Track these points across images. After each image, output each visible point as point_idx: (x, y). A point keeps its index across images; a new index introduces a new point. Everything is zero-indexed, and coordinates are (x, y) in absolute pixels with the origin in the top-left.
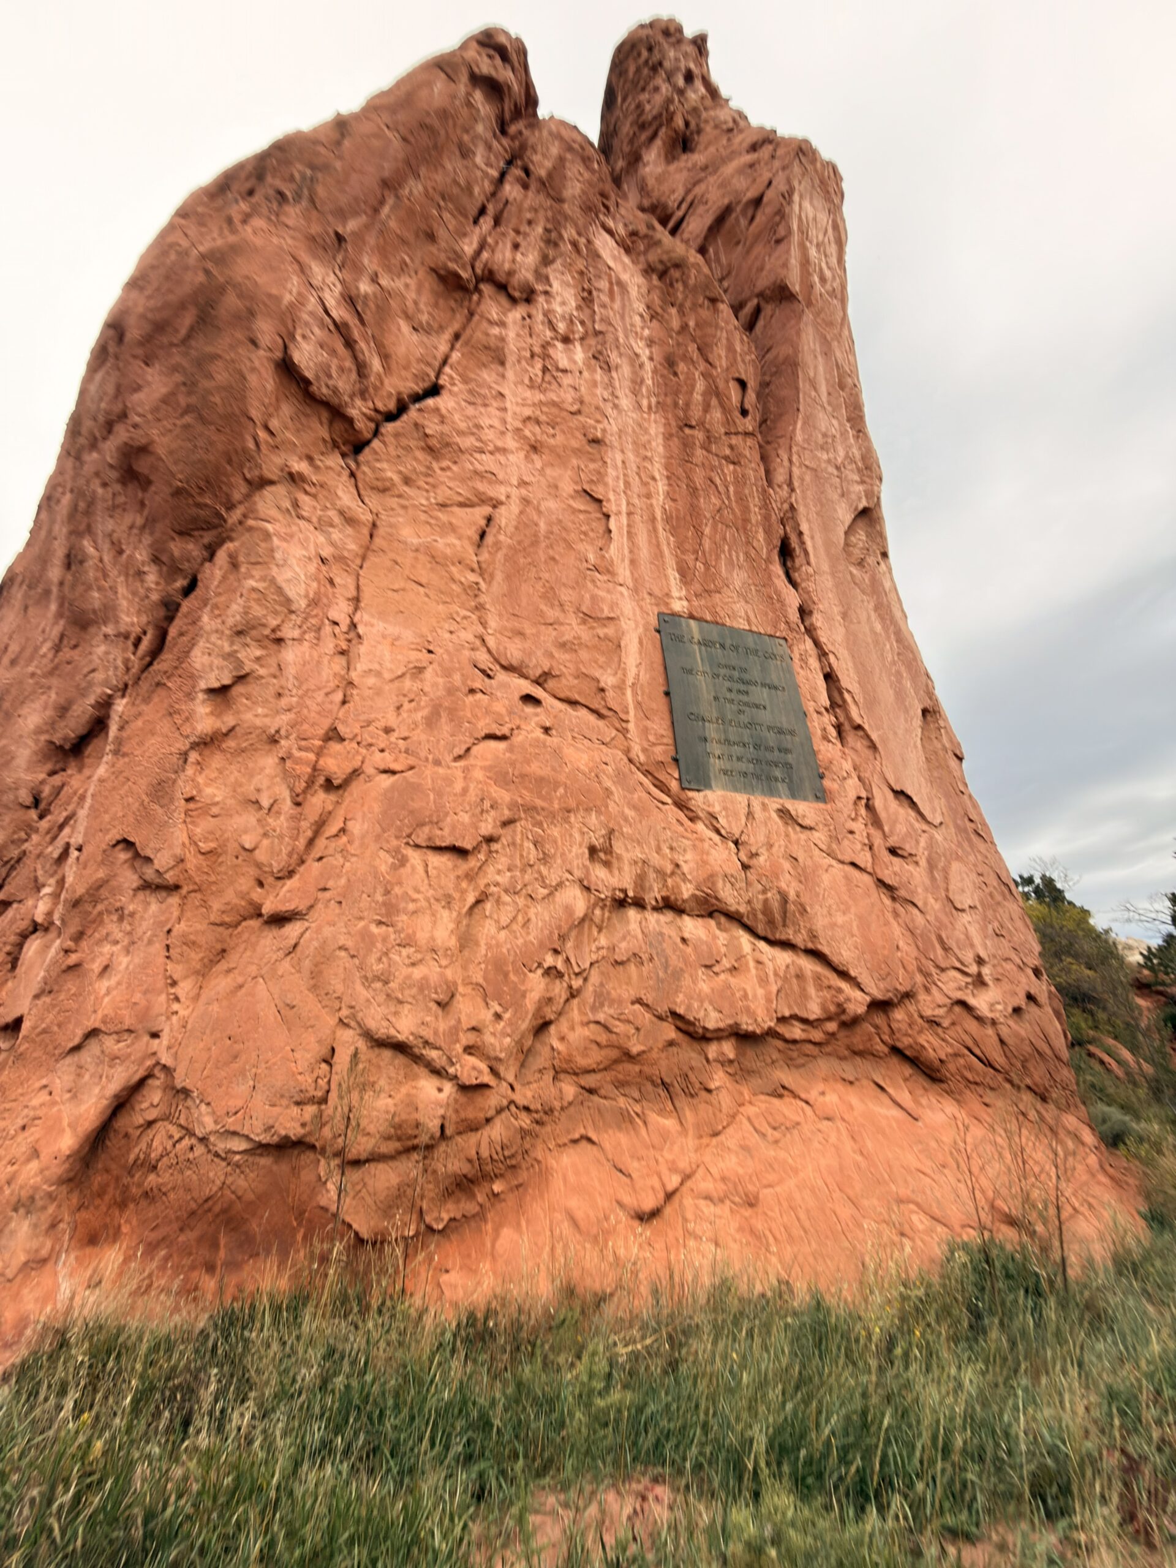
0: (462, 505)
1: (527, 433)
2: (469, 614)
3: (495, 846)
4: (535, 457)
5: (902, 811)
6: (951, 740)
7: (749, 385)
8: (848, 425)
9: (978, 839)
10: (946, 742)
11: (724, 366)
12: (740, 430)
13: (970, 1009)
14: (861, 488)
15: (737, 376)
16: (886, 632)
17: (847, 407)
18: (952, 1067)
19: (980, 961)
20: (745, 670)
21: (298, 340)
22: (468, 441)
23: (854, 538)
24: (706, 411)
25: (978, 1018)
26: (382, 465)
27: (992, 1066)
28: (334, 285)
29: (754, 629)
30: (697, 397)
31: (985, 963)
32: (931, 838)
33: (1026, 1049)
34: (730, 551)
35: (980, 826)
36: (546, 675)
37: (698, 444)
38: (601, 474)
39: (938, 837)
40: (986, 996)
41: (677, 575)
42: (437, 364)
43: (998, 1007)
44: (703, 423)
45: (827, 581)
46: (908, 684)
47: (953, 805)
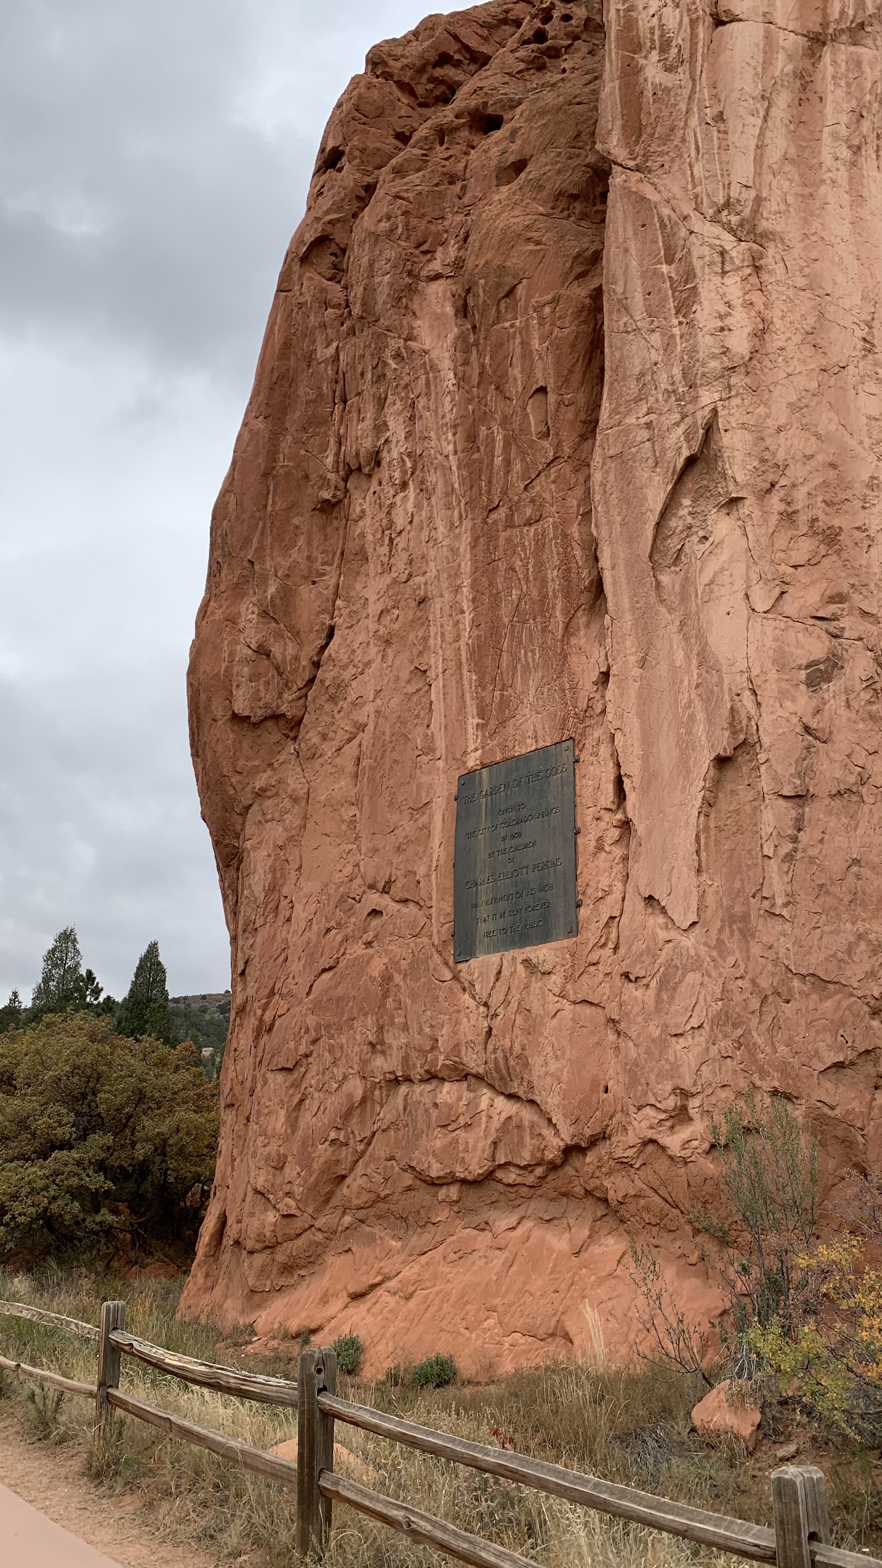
0: (348, 742)
1: (382, 630)
2: (351, 846)
3: (311, 1059)
4: (388, 652)
5: (651, 921)
6: (775, 778)
7: (549, 389)
8: (675, 322)
9: (772, 922)
10: (765, 784)
11: (520, 388)
12: (541, 467)
13: (664, 1148)
14: (680, 430)
15: (535, 387)
16: (688, 657)
17: (674, 291)
18: (632, 1208)
19: (685, 1094)
20: (522, 805)
21: (234, 692)
22: (351, 670)
23: (673, 523)
24: (508, 472)
25: (671, 1157)
26: (310, 735)
27: (677, 1207)
28: (253, 613)
29: (541, 744)
30: (498, 461)
31: (693, 1095)
32: (675, 948)
33: (708, 1188)
34: (526, 654)
35: (779, 901)
36: (389, 883)
37: (500, 528)
38: (425, 639)
39: (688, 942)
40: (684, 1133)
41: (477, 720)
42: (330, 604)
43: (695, 1143)
44: (506, 493)
45: (627, 621)
46: (700, 729)
47: (737, 885)
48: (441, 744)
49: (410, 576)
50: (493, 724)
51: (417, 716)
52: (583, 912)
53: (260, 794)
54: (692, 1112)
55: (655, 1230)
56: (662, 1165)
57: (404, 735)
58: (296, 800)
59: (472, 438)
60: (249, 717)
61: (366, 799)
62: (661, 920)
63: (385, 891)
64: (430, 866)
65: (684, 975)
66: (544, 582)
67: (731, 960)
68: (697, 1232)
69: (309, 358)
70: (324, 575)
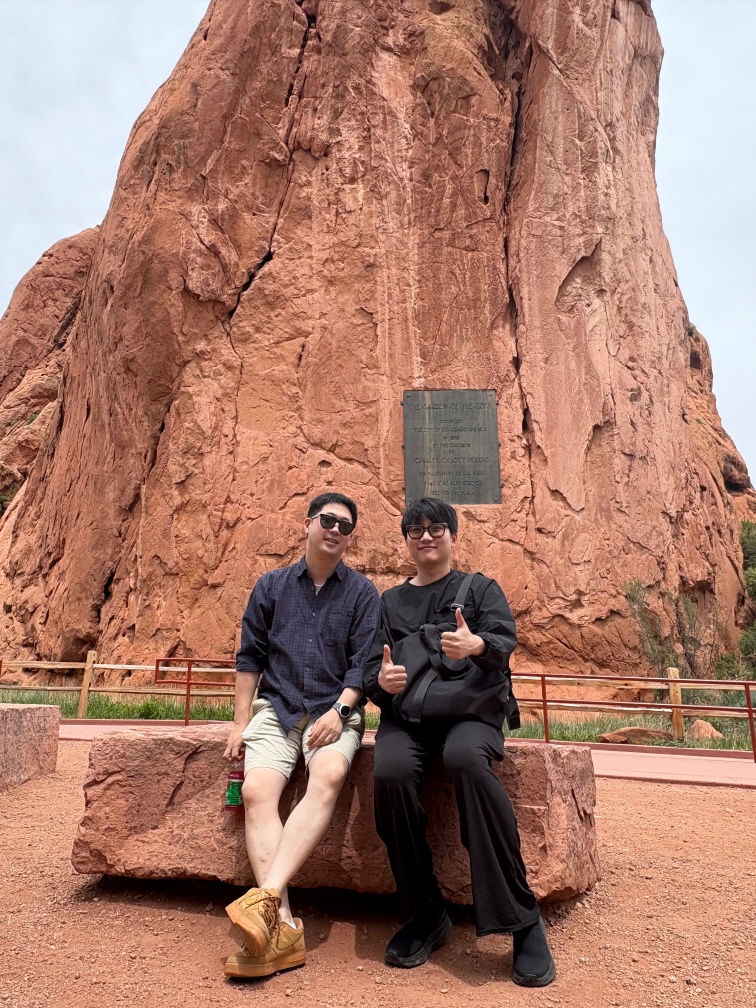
0: (288, 339)
1: (326, 272)
2: (292, 414)
3: (296, 551)
4: (331, 289)
5: (555, 503)
6: (622, 443)
7: (491, 173)
8: (582, 177)
9: (620, 514)
10: (616, 445)
11: (470, 163)
12: (480, 219)
13: (566, 619)
14: (581, 240)
15: (481, 168)
16: (579, 367)
17: (583, 158)
18: (545, 648)
19: (580, 593)
20: (459, 421)
21: (190, 273)
22: (290, 291)
23: (569, 288)
24: (453, 211)
25: (570, 624)
26: (243, 323)
27: (572, 648)
28: (204, 217)
29: (472, 387)
30: (446, 201)
31: (585, 594)
32: (571, 519)
33: (596, 640)
34: (461, 329)
35: (625, 505)
36: (335, 445)
37: (444, 243)
38: (372, 292)
39: (578, 518)
40: (579, 612)
41: (420, 359)
42: (269, 235)
43: (586, 618)
44: (450, 223)
45: (537, 334)
46: (586, 408)
47: (603, 493)
48: (385, 366)
49: (359, 245)
50: (433, 365)
51: (362, 341)
52: (505, 491)
53: (200, 355)
54: (583, 603)
55: (559, 660)
56: (565, 628)
57: (348, 350)
58: (229, 368)
59: (426, 177)
60: (199, 296)
61: (310, 385)
62: (561, 503)
63: (331, 450)
64: (378, 443)
65: (578, 534)
66: (477, 290)
67: (602, 530)
68: (586, 660)
69: (275, 49)
70: (263, 212)
